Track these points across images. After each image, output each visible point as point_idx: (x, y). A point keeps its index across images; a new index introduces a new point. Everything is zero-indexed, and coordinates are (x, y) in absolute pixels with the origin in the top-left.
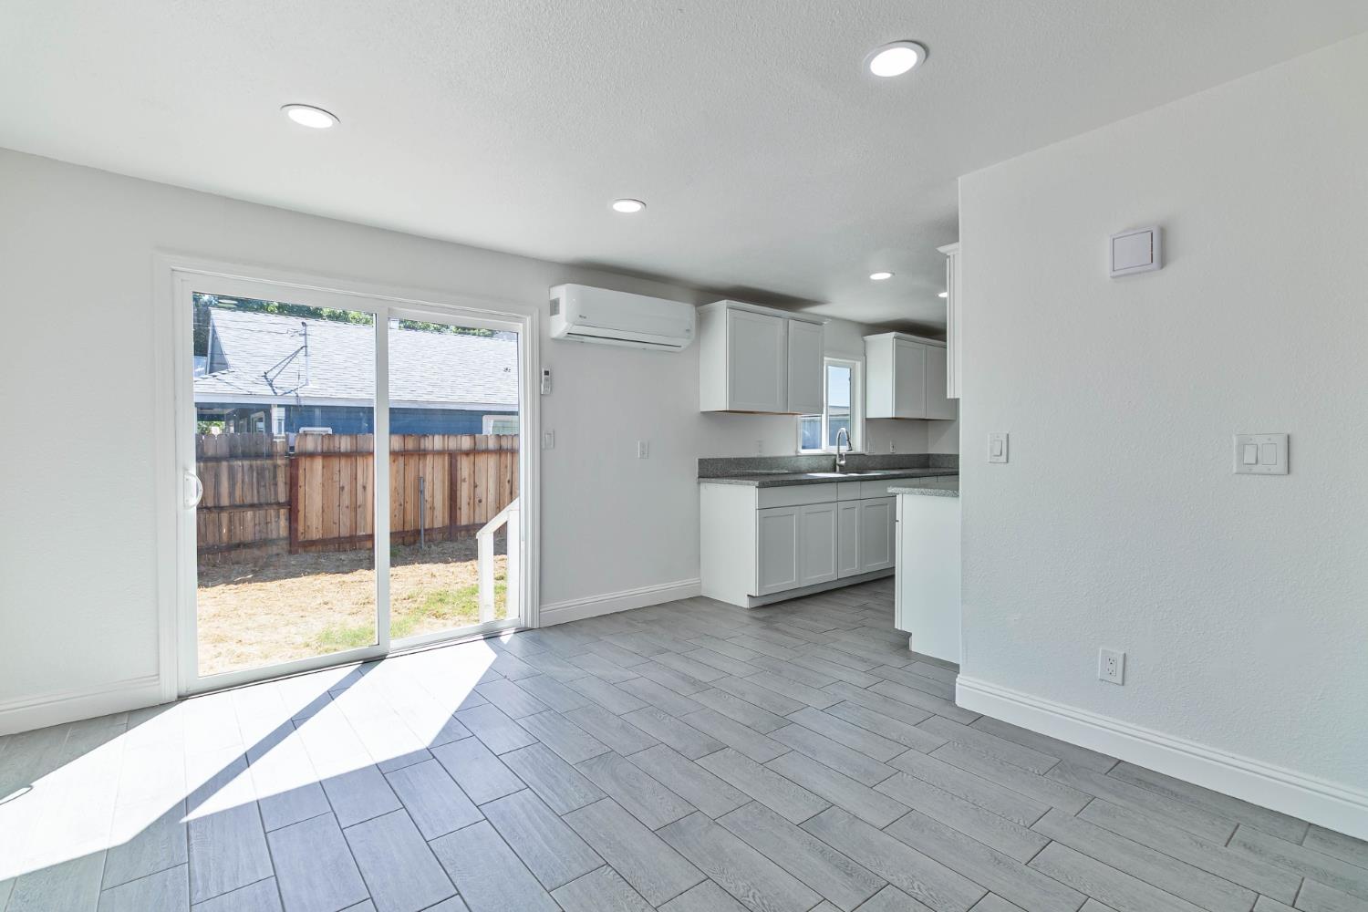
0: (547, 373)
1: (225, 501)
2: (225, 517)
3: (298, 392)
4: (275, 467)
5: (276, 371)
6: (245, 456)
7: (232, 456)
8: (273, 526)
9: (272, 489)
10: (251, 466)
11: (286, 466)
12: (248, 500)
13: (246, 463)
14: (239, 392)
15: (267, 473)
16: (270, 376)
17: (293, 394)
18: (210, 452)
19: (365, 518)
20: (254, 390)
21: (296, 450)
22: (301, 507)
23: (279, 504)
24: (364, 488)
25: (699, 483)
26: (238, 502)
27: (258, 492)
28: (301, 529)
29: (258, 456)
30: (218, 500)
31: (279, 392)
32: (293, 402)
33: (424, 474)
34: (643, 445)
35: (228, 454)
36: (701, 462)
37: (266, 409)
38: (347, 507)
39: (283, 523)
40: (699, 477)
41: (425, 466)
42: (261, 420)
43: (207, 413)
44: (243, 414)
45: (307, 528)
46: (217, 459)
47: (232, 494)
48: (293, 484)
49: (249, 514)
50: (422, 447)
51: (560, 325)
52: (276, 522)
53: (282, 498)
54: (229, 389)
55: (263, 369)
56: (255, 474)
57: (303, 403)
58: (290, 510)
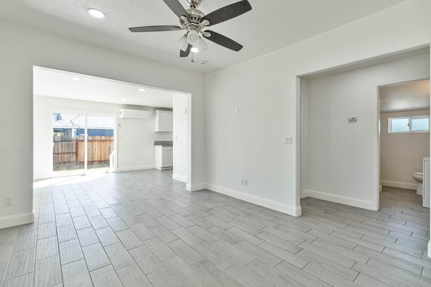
0: (119, 125)
1: (60, 152)
2: (60, 156)
3: (79, 125)
4: (72, 144)
5: (74, 120)
6: (65, 141)
7: (62, 141)
8: (72, 158)
9: (72, 149)
10: (66, 143)
11: (75, 144)
12: (66, 152)
13: (65, 143)
14: (64, 125)
15: (70, 145)
16: (72, 121)
17: (78, 126)
18: (57, 140)
19: (95, 157)
20: (68, 125)
21: (78, 140)
22: (79, 154)
23: (73, 153)
24: (95, 149)
25: (155, 146)
26: (63, 152)
27: (68, 150)
28: (79, 159)
29: (68, 141)
30: (58, 152)
31: (74, 125)
32: (78, 128)
33: (111, 146)
34: (141, 139)
35: (61, 140)
36: (155, 142)
37: (71, 129)
38: (91, 154)
39: (74, 157)
40: (155, 145)
41: (111, 144)
42: (70, 132)
43: (56, 131)
44: (66, 131)
45: (80, 159)
46: (58, 142)
47: (62, 150)
48: (77, 147)
49: (66, 155)
50: (110, 139)
51: (121, 116)
52: (73, 157)
53: (74, 151)
54: (61, 125)
55: (71, 119)
56: (67, 145)
57: (80, 128)
58: (76, 155)
